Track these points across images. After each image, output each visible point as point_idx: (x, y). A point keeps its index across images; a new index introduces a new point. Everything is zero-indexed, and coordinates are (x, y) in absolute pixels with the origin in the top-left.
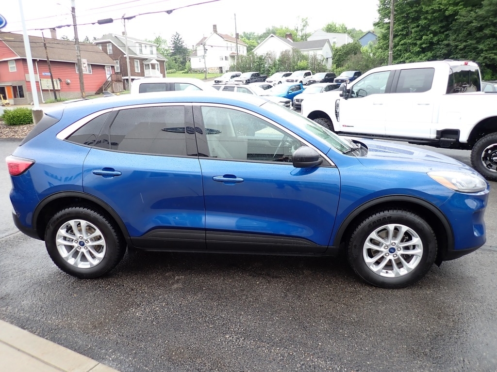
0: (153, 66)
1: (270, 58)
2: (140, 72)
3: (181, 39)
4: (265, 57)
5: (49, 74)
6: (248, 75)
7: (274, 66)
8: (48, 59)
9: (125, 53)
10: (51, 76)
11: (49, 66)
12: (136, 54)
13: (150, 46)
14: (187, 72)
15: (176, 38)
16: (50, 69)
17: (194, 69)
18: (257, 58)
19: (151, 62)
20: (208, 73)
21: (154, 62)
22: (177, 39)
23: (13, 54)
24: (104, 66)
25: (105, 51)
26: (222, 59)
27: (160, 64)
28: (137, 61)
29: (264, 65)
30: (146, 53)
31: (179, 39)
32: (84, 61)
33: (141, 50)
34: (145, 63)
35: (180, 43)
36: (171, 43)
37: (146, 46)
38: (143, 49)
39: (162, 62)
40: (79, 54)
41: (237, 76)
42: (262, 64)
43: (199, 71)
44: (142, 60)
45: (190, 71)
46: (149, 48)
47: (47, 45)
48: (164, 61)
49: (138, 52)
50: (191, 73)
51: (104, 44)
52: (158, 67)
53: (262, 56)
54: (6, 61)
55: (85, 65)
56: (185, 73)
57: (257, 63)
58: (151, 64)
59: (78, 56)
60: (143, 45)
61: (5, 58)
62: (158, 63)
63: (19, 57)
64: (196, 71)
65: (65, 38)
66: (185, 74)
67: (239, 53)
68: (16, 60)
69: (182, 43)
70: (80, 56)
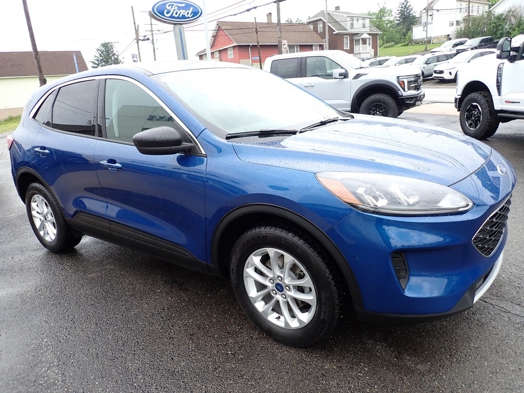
0: (364, 41)
1: (514, 16)
2: (349, 49)
3: (410, 6)
4: (507, 15)
5: (258, 58)
6: (476, 41)
7: (519, 27)
8: (258, 43)
9: (334, 29)
10: (260, 60)
11: (259, 50)
12: (346, 29)
13: (363, 19)
14: (407, 45)
15: (403, 6)
16: (259, 53)
17: (416, 40)
18: (495, 18)
19: (362, 37)
20: (433, 43)
21: (365, 36)
22: (405, 7)
23: (231, 42)
24: (312, 45)
25: (316, 30)
26: (453, 25)
27: (372, 38)
28: (347, 37)
29: (503, 27)
30: (358, 27)
31: (407, 7)
32: (284, 42)
33: (352, 25)
34: (356, 38)
35: (408, 11)
36: (398, 13)
37: (358, 20)
38: (355, 22)
39: (374, 36)
40: (280, 36)
41: (461, 44)
42: (500, 25)
43: (422, 42)
44: (352, 35)
45: (412, 42)
46: (361, 21)
47: (258, 30)
48: (377, 34)
49: (348, 27)
50: (412, 45)
51: (315, 23)
52: (370, 41)
53: (502, 15)
54: (226, 49)
55: (285, 46)
56: (404, 45)
57: (493, 24)
58: (362, 39)
59: (279, 38)
60: (355, 19)
61: (226, 45)
62: (370, 37)
63: (236, 44)
64: (417, 43)
65: (289, 20)
66: (404, 47)
67: (471, 14)
68: (234, 47)
69: (410, 11)
70: (281, 37)
